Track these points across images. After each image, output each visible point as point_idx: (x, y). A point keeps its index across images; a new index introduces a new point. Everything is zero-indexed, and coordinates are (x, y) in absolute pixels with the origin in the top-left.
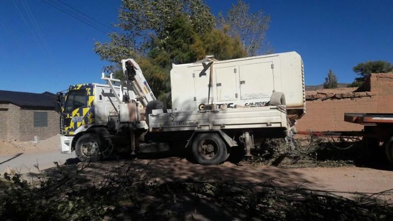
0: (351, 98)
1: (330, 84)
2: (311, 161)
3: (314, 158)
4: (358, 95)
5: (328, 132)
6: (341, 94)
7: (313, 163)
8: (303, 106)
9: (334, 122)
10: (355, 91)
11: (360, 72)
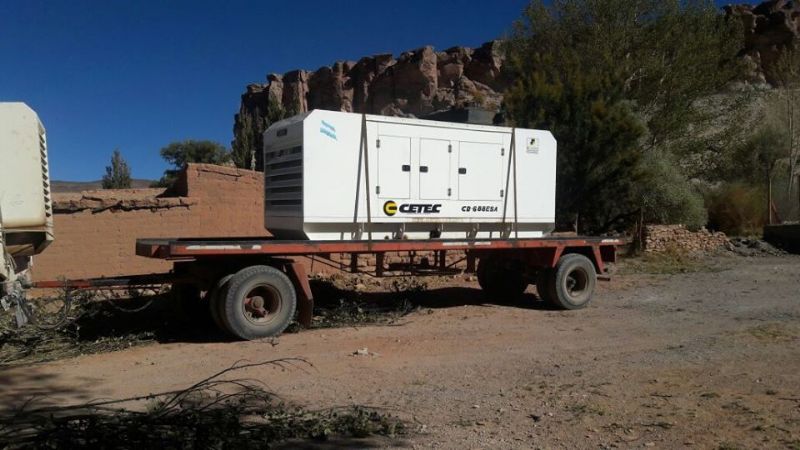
0: (151, 208)
1: (117, 179)
2: (66, 344)
3: (73, 336)
4: (165, 204)
5: (103, 278)
6: (133, 201)
7: (71, 348)
8: (44, 225)
9: (118, 257)
10: (161, 196)
11: (174, 160)
